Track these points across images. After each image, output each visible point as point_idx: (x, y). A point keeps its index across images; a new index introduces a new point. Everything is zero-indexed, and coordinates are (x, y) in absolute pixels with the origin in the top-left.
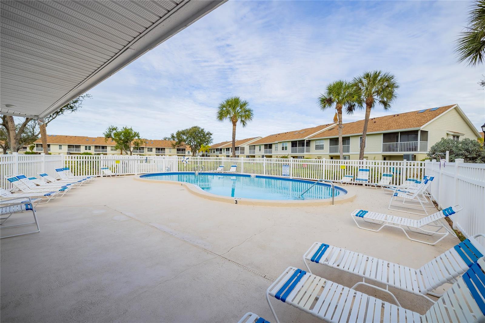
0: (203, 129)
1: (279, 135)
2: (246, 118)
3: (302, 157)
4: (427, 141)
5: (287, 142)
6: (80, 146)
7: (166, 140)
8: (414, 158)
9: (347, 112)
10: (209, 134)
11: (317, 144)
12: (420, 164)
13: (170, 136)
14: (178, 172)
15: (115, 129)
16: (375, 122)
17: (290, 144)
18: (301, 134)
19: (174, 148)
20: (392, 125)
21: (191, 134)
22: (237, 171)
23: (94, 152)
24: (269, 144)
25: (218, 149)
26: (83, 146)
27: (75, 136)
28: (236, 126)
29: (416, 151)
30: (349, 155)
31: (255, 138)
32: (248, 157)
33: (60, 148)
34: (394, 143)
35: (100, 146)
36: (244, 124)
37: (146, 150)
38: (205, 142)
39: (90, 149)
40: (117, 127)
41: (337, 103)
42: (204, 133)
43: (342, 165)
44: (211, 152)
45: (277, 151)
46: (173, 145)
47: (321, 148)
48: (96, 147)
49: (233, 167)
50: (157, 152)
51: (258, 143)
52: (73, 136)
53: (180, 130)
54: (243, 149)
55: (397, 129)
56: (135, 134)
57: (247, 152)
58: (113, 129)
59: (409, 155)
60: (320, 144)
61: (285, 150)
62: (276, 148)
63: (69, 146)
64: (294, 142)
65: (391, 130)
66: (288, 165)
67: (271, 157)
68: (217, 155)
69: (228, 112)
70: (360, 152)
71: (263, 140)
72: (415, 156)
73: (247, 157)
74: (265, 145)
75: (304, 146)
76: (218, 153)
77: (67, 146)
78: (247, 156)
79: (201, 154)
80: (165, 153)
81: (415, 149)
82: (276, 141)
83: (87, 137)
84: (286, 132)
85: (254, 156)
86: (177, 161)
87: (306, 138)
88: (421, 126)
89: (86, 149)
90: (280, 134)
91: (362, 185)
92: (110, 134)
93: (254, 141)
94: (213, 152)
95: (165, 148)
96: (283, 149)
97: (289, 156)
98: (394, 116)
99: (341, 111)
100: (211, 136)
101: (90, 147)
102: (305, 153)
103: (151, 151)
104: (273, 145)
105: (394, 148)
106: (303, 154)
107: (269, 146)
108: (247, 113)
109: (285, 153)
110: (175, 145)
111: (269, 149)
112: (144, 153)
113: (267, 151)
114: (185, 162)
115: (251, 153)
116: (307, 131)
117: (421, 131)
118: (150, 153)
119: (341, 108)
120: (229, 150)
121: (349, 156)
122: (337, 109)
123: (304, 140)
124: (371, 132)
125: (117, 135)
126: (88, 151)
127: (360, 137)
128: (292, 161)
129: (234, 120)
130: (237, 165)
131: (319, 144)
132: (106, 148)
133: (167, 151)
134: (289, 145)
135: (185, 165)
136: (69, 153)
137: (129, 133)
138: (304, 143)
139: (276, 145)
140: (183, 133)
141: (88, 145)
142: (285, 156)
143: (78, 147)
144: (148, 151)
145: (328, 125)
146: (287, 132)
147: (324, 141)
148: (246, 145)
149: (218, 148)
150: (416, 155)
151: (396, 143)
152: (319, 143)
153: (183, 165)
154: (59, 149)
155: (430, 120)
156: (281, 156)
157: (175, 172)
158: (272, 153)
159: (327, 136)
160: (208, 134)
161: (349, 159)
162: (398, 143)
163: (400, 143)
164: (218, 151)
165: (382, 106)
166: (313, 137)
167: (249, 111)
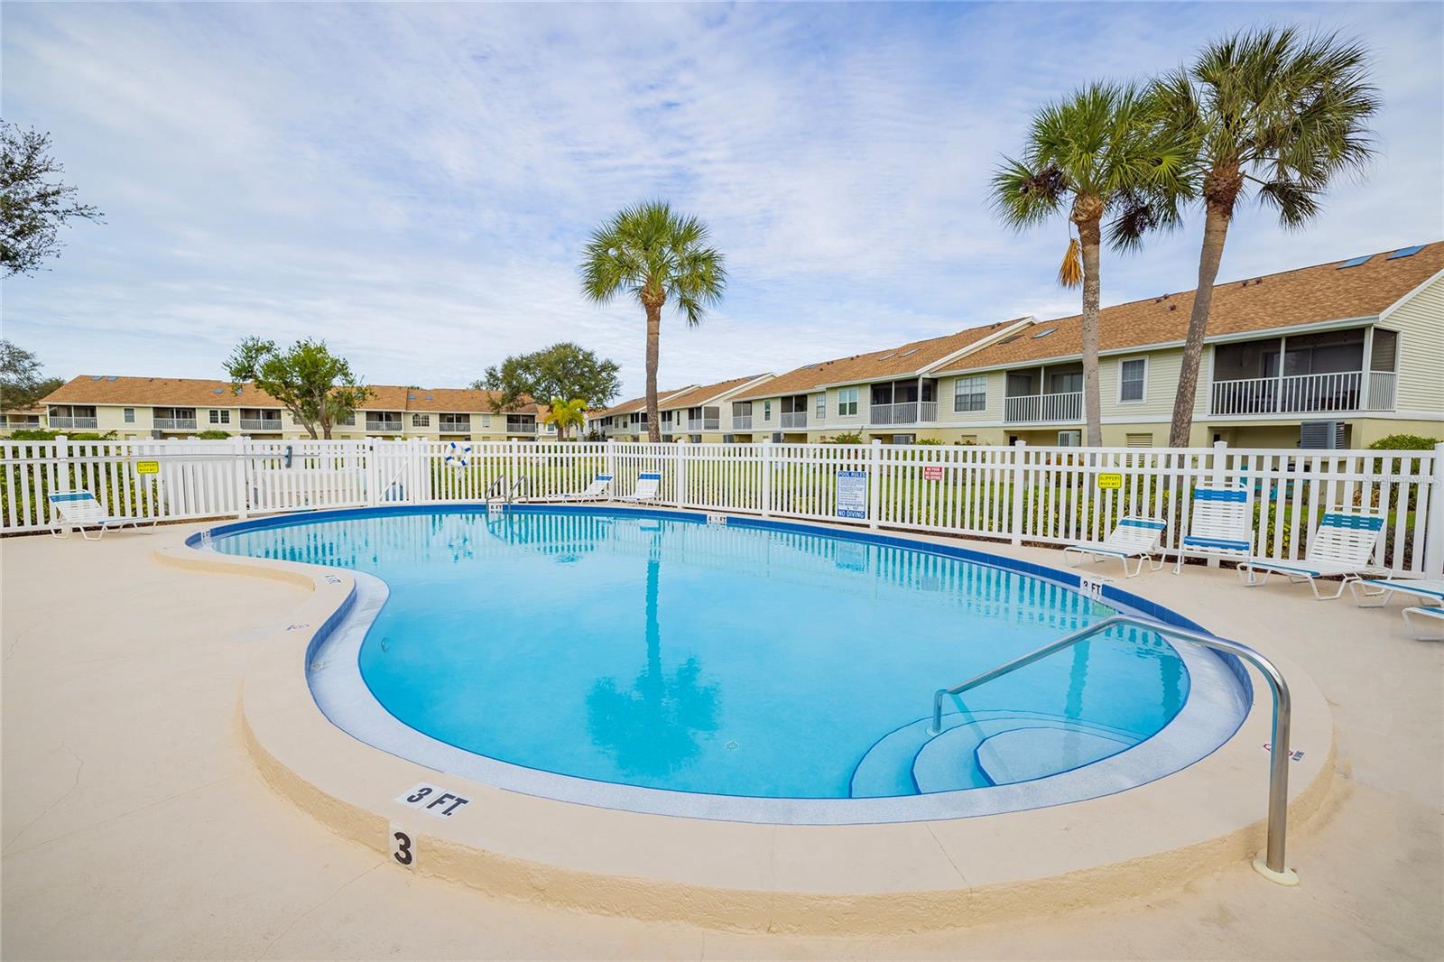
0: (591, 354)
1: (831, 365)
2: (695, 289)
3: (909, 439)
4: (1393, 371)
5: (858, 387)
6: (194, 409)
7: (479, 389)
8: (1345, 436)
9: (1113, 244)
10: (610, 367)
11: (962, 393)
12: (1369, 465)
13: (483, 378)
14: (430, 502)
15: (269, 351)
16: (1173, 308)
17: (868, 392)
18: (905, 358)
19: (498, 414)
20: (1246, 315)
21: (548, 369)
22: (662, 495)
23: (241, 430)
24: (797, 397)
25: (637, 414)
26: (204, 411)
27: (180, 380)
28: (659, 320)
29: (1351, 407)
30: (1079, 428)
31: (751, 378)
32: (729, 438)
33: (130, 419)
34: (1255, 380)
35: (258, 411)
36: (693, 317)
37: (407, 421)
38: (596, 393)
39: (226, 421)
40: (272, 344)
41: (1081, 195)
42: (594, 365)
43: (1104, 470)
44: (617, 426)
45: (823, 418)
46: (493, 403)
47: (974, 405)
48: (246, 412)
49: (649, 480)
50: (446, 427)
51: (763, 393)
52: (171, 380)
53: (516, 356)
54: (714, 413)
55: (1276, 325)
56: (332, 367)
57: (727, 423)
58: (257, 350)
59: (1326, 424)
60: (974, 392)
61: (850, 413)
62: (821, 410)
63: (159, 412)
64: (880, 387)
65: (1249, 330)
66: (859, 470)
67: (802, 438)
68: (635, 434)
69: (628, 268)
70: (1176, 414)
71: (777, 381)
72: (1349, 428)
73: (725, 442)
74: (783, 399)
75: (917, 400)
76: (635, 428)
77: (152, 411)
78: (725, 436)
79: (587, 431)
80: (469, 430)
81: (1351, 401)
82: (819, 384)
83: (219, 382)
84: (855, 356)
85: (748, 438)
86: (425, 459)
87: (923, 372)
88: (1380, 310)
89: (214, 421)
90: (832, 362)
91: (1202, 562)
92: (249, 366)
93: (747, 389)
94: (621, 425)
95: (468, 415)
96: (842, 412)
97: (865, 436)
98: (1245, 284)
99: (1098, 230)
100: (615, 374)
101: (225, 413)
102: (919, 424)
103: (426, 424)
104: (809, 398)
105: (1251, 397)
106: (911, 425)
107: (797, 403)
108: (702, 268)
109: (848, 424)
110: (500, 403)
111: (796, 411)
112: (402, 431)
113: (790, 418)
114: (460, 464)
115: (740, 428)
116: (926, 349)
117: (1375, 329)
118: (421, 430)
119: (1095, 216)
120: (670, 419)
121: (1080, 430)
122: (1079, 223)
123: (915, 380)
124: (1167, 340)
125: (276, 368)
126: (219, 427)
127: (1124, 363)
128: (876, 454)
129: (649, 297)
130: (661, 473)
131: (968, 392)
132: (279, 417)
133: (476, 424)
134: (864, 398)
135: (459, 474)
136: (158, 435)
137: (315, 364)
138: (917, 388)
139: (820, 397)
140: (525, 364)
141: (220, 407)
142: (849, 435)
143: (188, 413)
144: (416, 423)
145: (999, 325)
146: (858, 356)
147: (986, 380)
148: (721, 400)
149: (637, 411)
150: (1351, 426)
151: (1261, 380)
152: (966, 388)
153: (453, 476)
154: (126, 421)
155: (1410, 288)
156: (836, 436)
157: (417, 504)
158: (806, 426)
159: (996, 363)
160: (604, 368)
161: (1080, 445)
162: (1277, 381)
163: (1285, 381)
164: (637, 421)
165: (1274, 210)
166: (949, 367)
167: (709, 258)
